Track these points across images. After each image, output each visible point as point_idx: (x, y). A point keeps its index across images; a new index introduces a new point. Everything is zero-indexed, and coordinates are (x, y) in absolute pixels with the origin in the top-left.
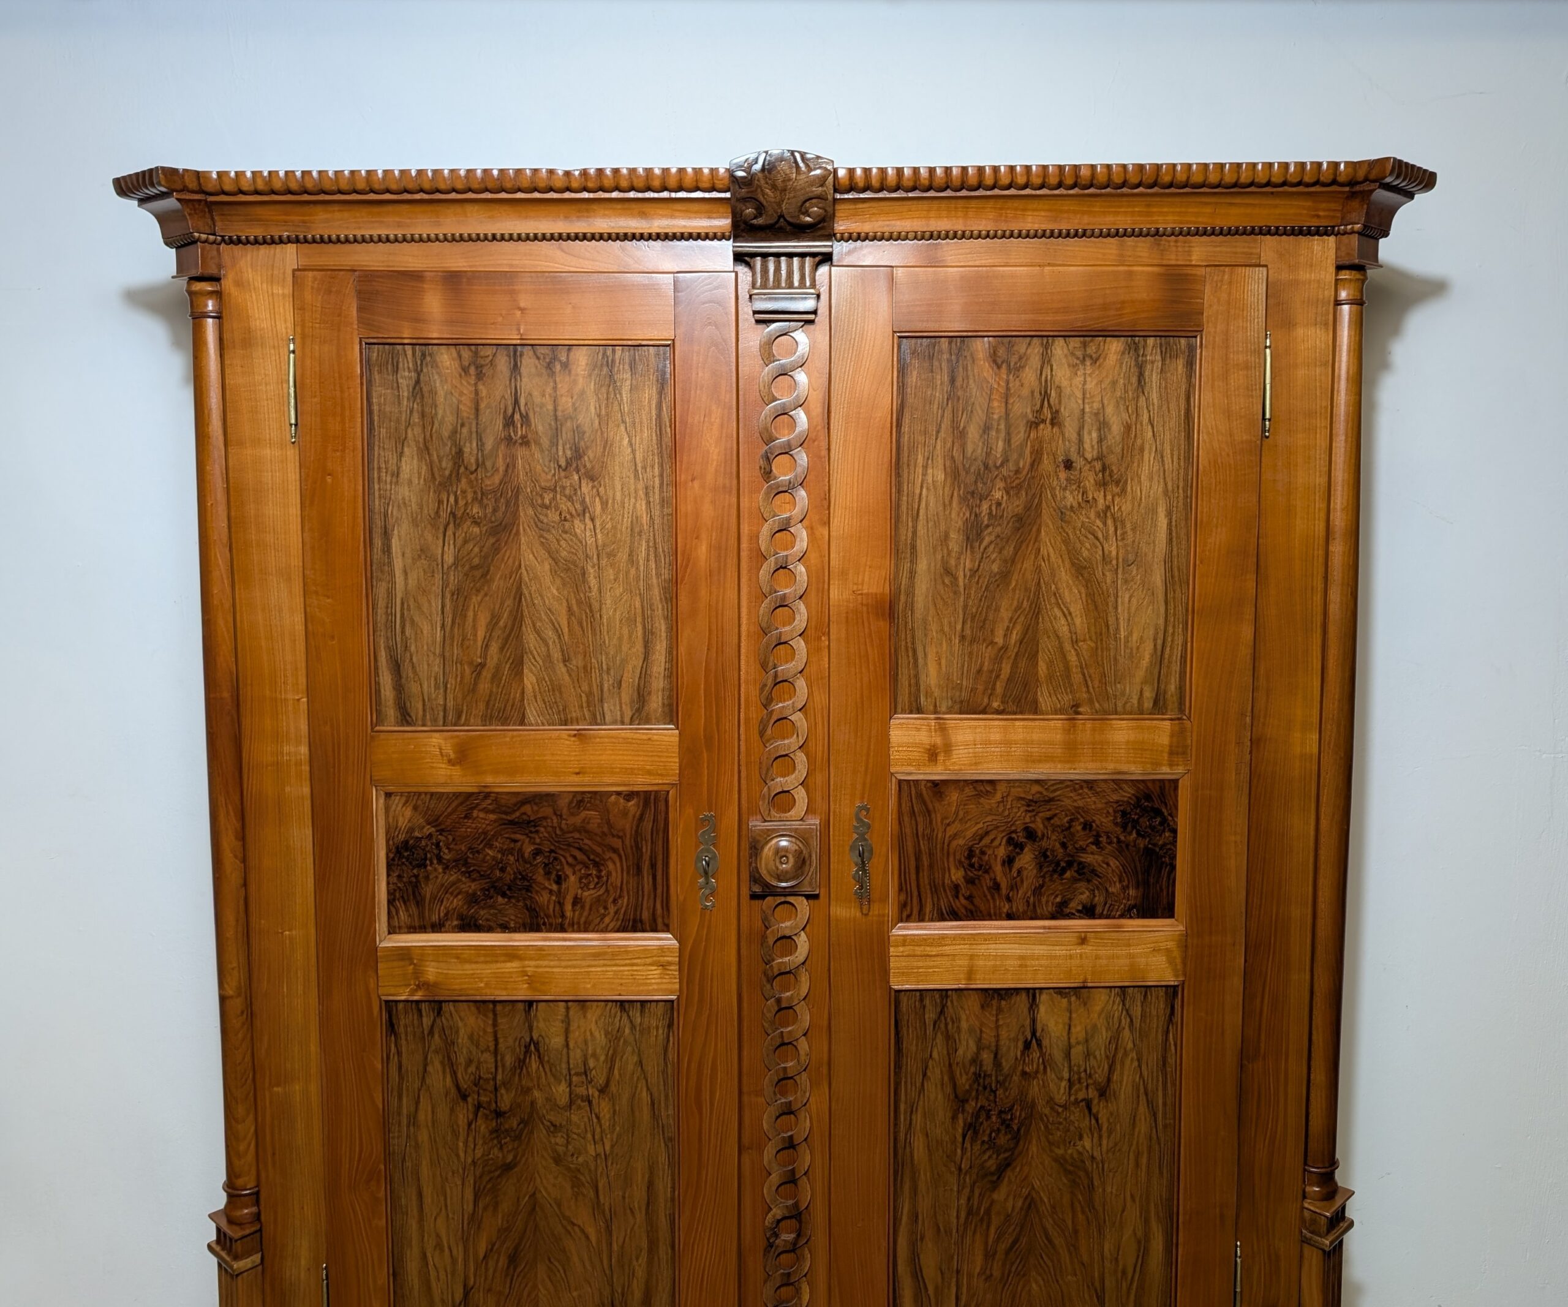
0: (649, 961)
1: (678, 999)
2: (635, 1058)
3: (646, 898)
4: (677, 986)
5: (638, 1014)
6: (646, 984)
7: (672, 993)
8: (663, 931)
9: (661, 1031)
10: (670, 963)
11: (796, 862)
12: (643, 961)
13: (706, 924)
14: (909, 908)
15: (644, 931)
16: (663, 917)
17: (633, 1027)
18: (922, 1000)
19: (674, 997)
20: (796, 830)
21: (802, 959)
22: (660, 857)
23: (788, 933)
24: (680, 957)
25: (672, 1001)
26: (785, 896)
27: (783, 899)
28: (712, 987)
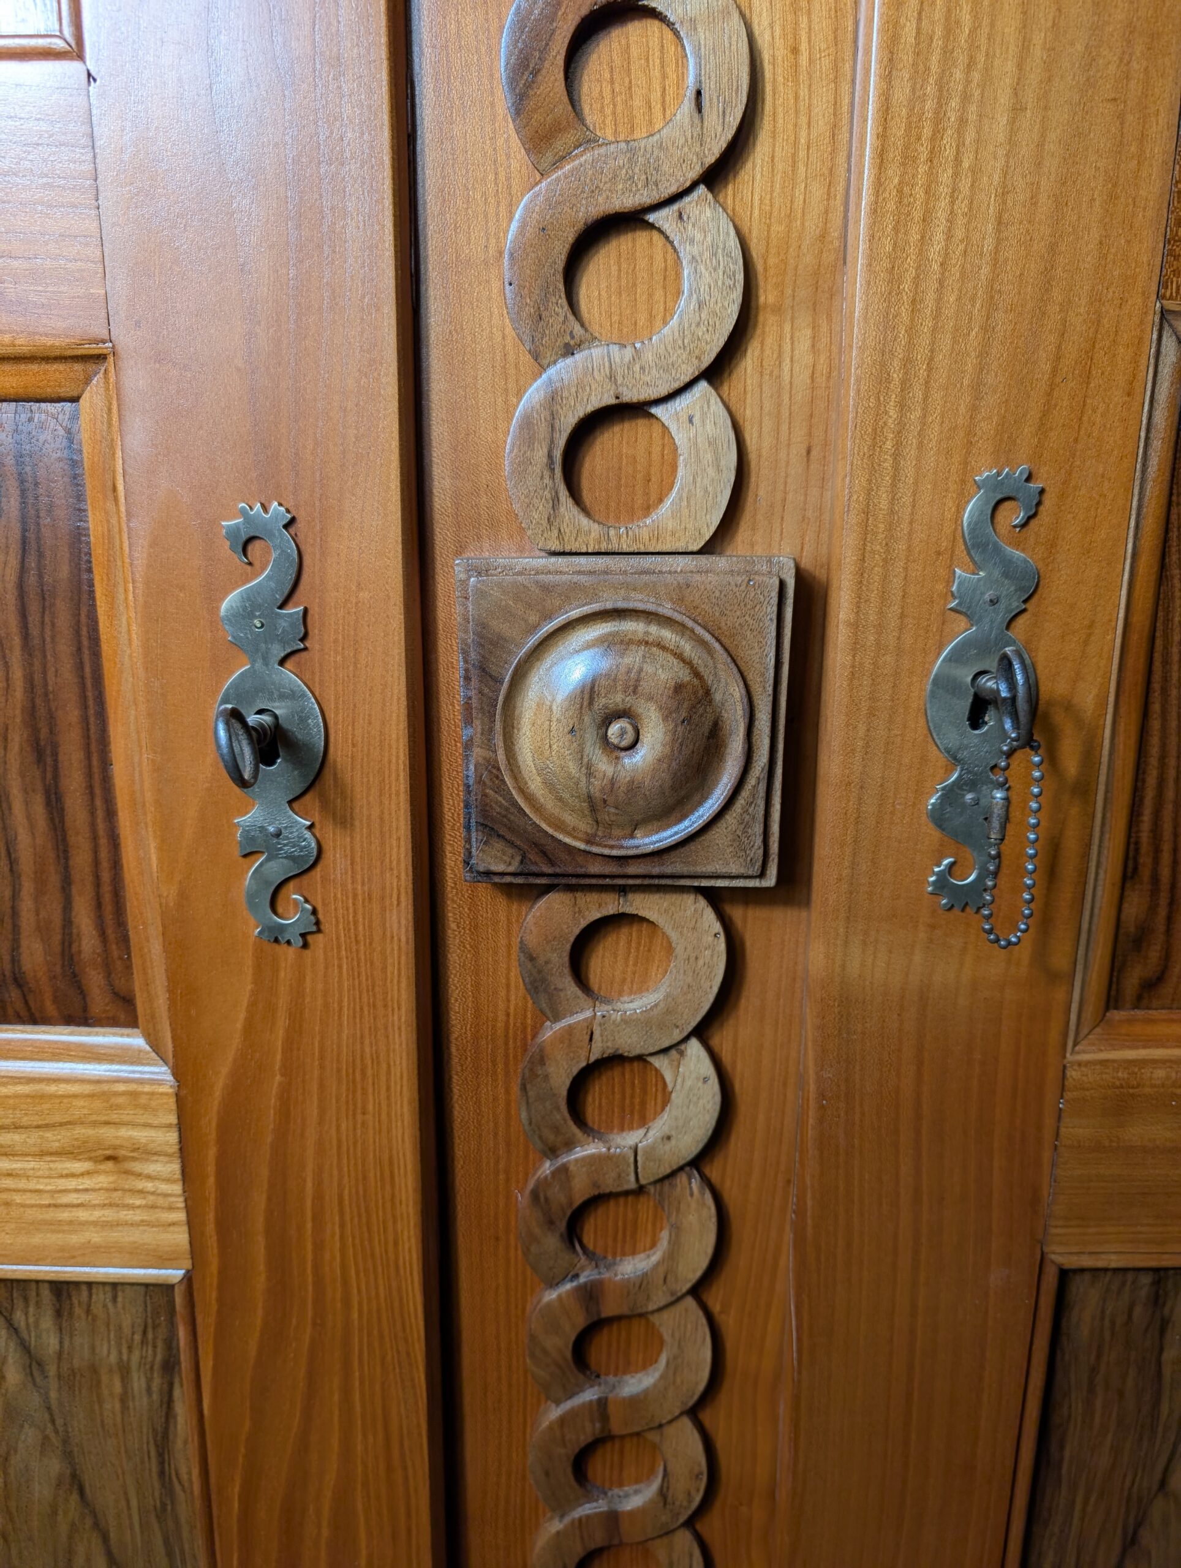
0: (55, 1139)
1: (188, 1278)
2: (55, 1465)
3: (27, 887)
4: (180, 1237)
5: (47, 1322)
6: (56, 1226)
7: (163, 1260)
8: (112, 1022)
9: (138, 1382)
10: (147, 1153)
11: (676, 743)
12: (33, 1139)
13: (283, 1001)
14: (1154, 954)
15: (34, 1018)
16: (108, 968)
17: (33, 1362)
18: (1157, 1300)
19: (174, 1274)
20: (681, 593)
21: (690, 1143)
22: (70, 715)
23: (630, 1043)
24: (182, 1127)
25: (166, 1289)
26: (623, 890)
27: (611, 905)
28: (319, 1247)
